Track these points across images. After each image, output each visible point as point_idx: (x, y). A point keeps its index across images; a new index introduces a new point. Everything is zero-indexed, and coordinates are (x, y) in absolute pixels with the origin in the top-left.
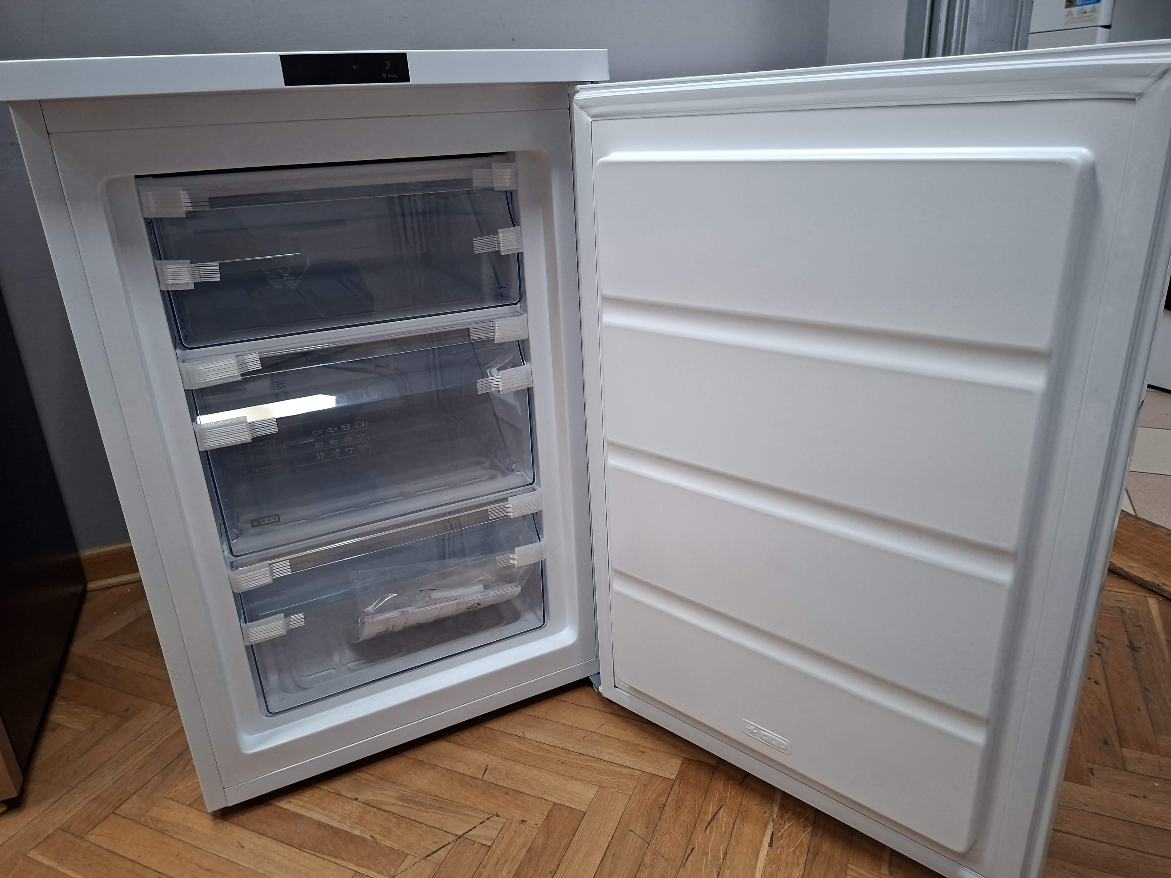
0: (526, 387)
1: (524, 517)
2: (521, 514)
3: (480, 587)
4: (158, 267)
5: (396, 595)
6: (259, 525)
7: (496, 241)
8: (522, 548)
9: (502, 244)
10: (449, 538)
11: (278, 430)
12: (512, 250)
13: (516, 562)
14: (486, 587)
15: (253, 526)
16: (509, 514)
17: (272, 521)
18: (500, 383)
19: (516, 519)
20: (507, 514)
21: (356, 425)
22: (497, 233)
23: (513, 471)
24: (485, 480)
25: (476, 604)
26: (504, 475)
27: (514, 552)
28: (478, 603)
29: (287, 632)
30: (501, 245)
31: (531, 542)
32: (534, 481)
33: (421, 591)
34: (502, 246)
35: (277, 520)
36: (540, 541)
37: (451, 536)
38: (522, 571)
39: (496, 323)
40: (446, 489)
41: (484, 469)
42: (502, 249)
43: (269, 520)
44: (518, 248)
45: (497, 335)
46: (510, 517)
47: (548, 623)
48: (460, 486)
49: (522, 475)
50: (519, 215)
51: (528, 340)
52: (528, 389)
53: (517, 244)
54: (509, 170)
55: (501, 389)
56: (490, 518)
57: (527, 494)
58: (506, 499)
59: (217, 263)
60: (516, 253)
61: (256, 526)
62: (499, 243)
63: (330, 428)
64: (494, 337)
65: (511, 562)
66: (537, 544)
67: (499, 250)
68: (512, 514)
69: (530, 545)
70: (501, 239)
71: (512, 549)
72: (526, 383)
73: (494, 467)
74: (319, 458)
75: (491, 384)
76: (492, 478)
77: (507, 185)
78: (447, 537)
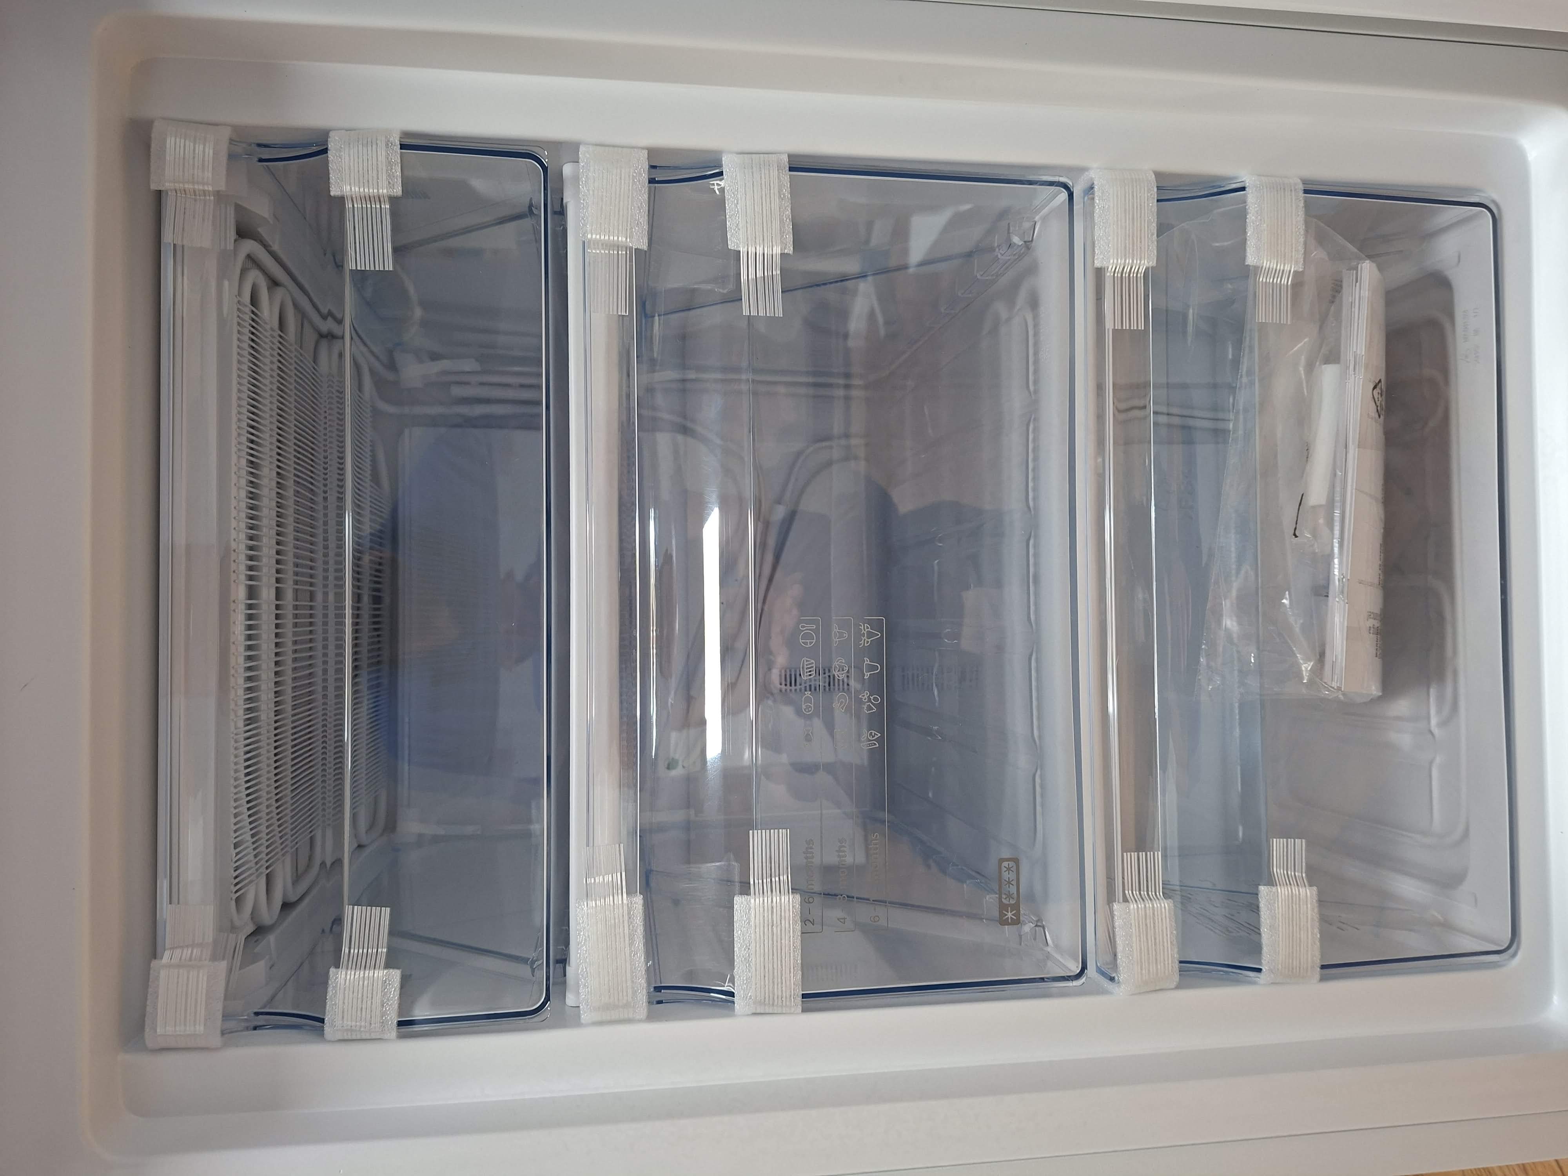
0: (786, 176)
1: (1163, 229)
2: (1153, 234)
3: (1329, 374)
4: (339, 1036)
5: (1287, 593)
6: (1016, 907)
7: (364, 206)
8: (1251, 243)
9: (371, 191)
10: (1168, 414)
11: (784, 831)
12: (390, 163)
13: (1287, 268)
14: (1333, 357)
15: (1017, 922)
16: (1142, 270)
17: (1012, 876)
18: (760, 251)
19: (1163, 253)
20: (1141, 275)
21: (806, 643)
22: (341, 199)
23: (1028, 244)
24: (1036, 326)
25: (1375, 392)
26: (1033, 270)
27: (1257, 269)
28: (1375, 388)
29: (1310, 886)
30: (373, 191)
31: (1241, 215)
32: (1065, 186)
33: (1296, 537)
34: (375, 191)
35: (1012, 864)
36: (1243, 189)
37: (1164, 409)
38: (1319, 254)
39: (589, 236)
40: (1034, 429)
41: (1009, 320)
42: (384, 191)
43: (1009, 883)
44: (387, 145)
45: (624, 239)
46: (1152, 267)
47: (1489, 194)
48: (1036, 392)
49: (1044, 219)
50: (297, 129)
51: (652, 152)
52: (791, 169)
53: (374, 146)
54: (170, 142)
55: (777, 250)
56: (1142, 327)
57: (1097, 210)
58: (1099, 273)
59: (348, 909)
60: (399, 151)
61: (1018, 915)
62: (369, 199)
63: (804, 707)
64: (631, 248)
65: (1284, 281)
66: (1251, 196)
67: (386, 199)
68: (1146, 261)
69: (1251, 217)
70: (357, 189)
71: (1247, 273)
72: (774, 173)
73: (1010, 294)
74: (875, 744)
75: (760, 274)
76: (1034, 303)
77: (209, 152)
78: (1163, 419)
